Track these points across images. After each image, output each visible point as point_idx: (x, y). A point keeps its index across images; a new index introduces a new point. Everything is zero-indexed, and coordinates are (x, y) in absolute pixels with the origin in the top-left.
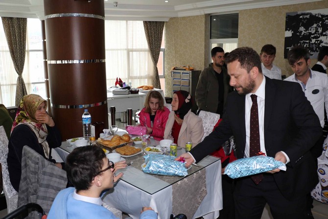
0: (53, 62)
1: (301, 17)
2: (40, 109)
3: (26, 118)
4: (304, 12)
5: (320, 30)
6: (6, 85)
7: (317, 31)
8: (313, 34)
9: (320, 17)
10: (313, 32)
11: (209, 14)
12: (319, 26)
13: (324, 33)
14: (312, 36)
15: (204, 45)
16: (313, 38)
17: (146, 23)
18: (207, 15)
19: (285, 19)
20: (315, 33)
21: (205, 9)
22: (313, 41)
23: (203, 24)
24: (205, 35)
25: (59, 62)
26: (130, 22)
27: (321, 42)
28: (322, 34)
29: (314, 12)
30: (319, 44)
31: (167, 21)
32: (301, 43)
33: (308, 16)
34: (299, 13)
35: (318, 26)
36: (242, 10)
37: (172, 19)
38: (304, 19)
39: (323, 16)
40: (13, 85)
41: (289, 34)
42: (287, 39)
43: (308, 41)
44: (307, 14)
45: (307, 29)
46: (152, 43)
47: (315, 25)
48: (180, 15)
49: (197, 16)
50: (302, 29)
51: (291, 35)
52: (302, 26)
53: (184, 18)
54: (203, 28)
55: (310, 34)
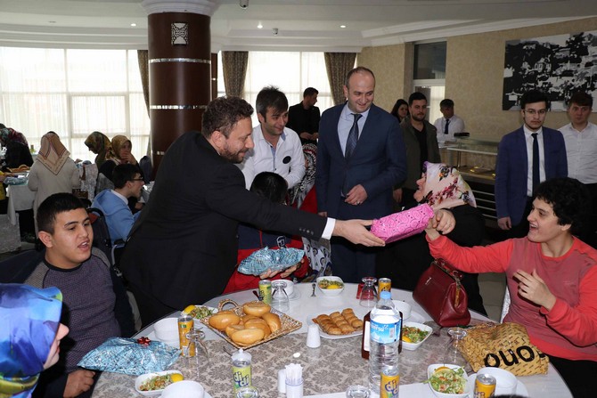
0: (154, 107)
1: (525, 47)
2: (125, 147)
3: (113, 156)
4: (528, 40)
5: (549, 68)
6: (137, 136)
7: (544, 69)
8: (540, 74)
9: (549, 47)
10: (540, 70)
11: (413, 42)
12: (548, 62)
13: (554, 73)
14: (539, 76)
15: (402, 88)
16: (540, 79)
17: (327, 55)
18: (407, 44)
19: (504, 50)
20: (543, 72)
21: (406, 35)
22: (540, 84)
23: (403, 57)
24: (406, 74)
25: (159, 107)
26: (305, 54)
27: (550, 85)
28: (551, 74)
29: (542, 40)
30: (548, 88)
31: (360, 51)
32: (524, 87)
33: (533, 47)
34: (522, 41)
35: (546, 61)
36: (450, 37)
37: (365, 49)
38: (529, 51)
39: (552, 46)
40: (145, 136)
41: (509, 73)
42: (506, 80)
43: (533, 84)
44: (532, 43)
45: (532, 66)
46: (336, 85)
47: (542, 60)
48: (376, 43)
49: (396, 45)
50: (526, 65)
51: (511, 75)
52: (526, 61)
53: (379, 48)
54: (402, 64)
55: (537, 73)
